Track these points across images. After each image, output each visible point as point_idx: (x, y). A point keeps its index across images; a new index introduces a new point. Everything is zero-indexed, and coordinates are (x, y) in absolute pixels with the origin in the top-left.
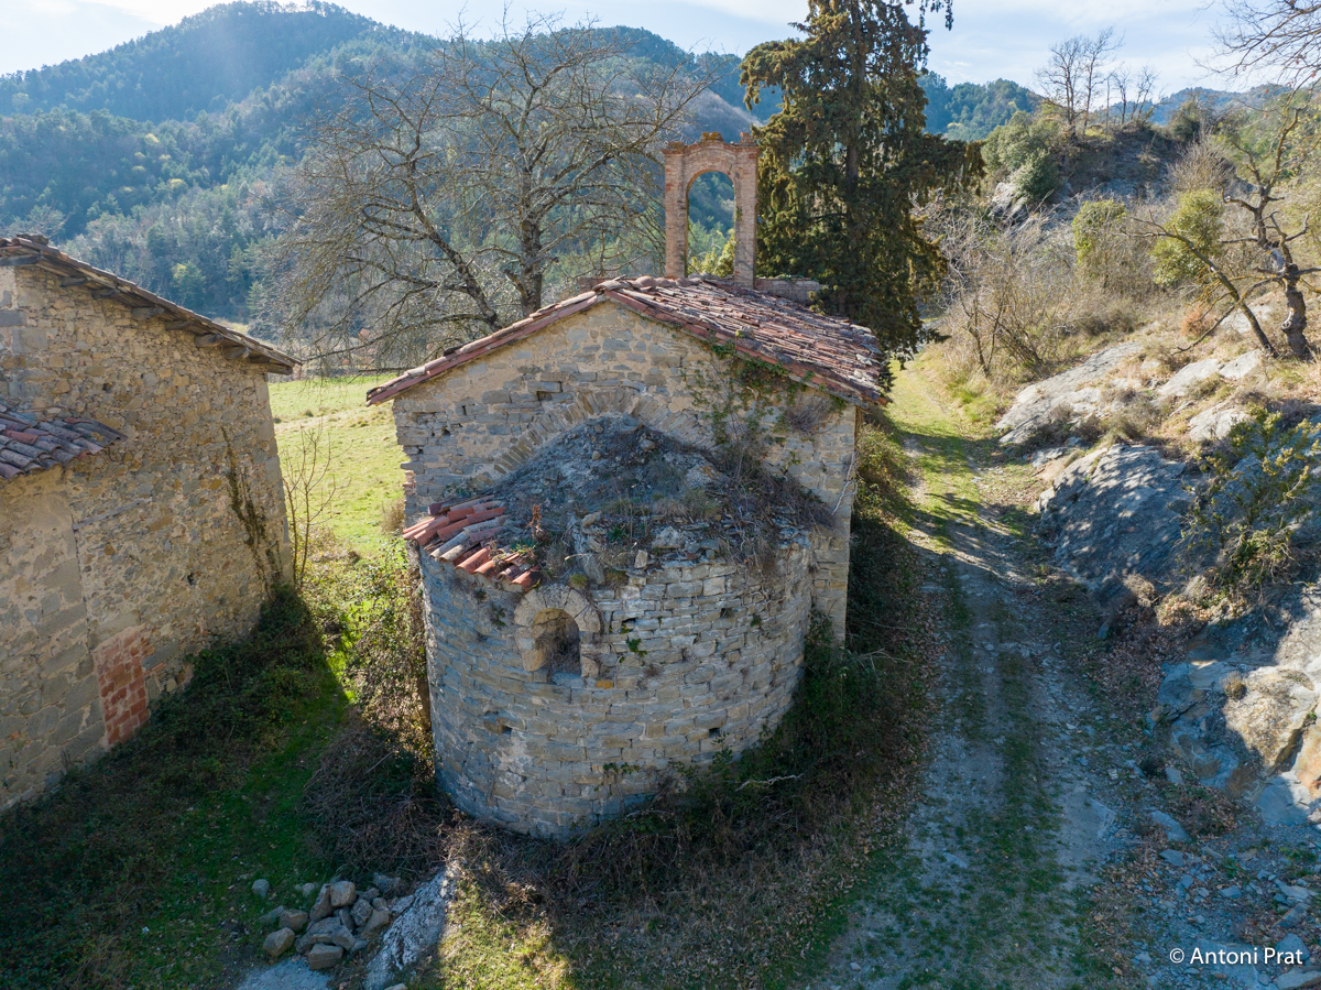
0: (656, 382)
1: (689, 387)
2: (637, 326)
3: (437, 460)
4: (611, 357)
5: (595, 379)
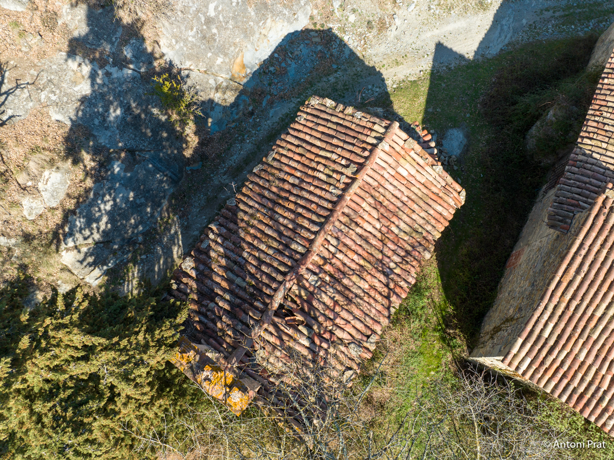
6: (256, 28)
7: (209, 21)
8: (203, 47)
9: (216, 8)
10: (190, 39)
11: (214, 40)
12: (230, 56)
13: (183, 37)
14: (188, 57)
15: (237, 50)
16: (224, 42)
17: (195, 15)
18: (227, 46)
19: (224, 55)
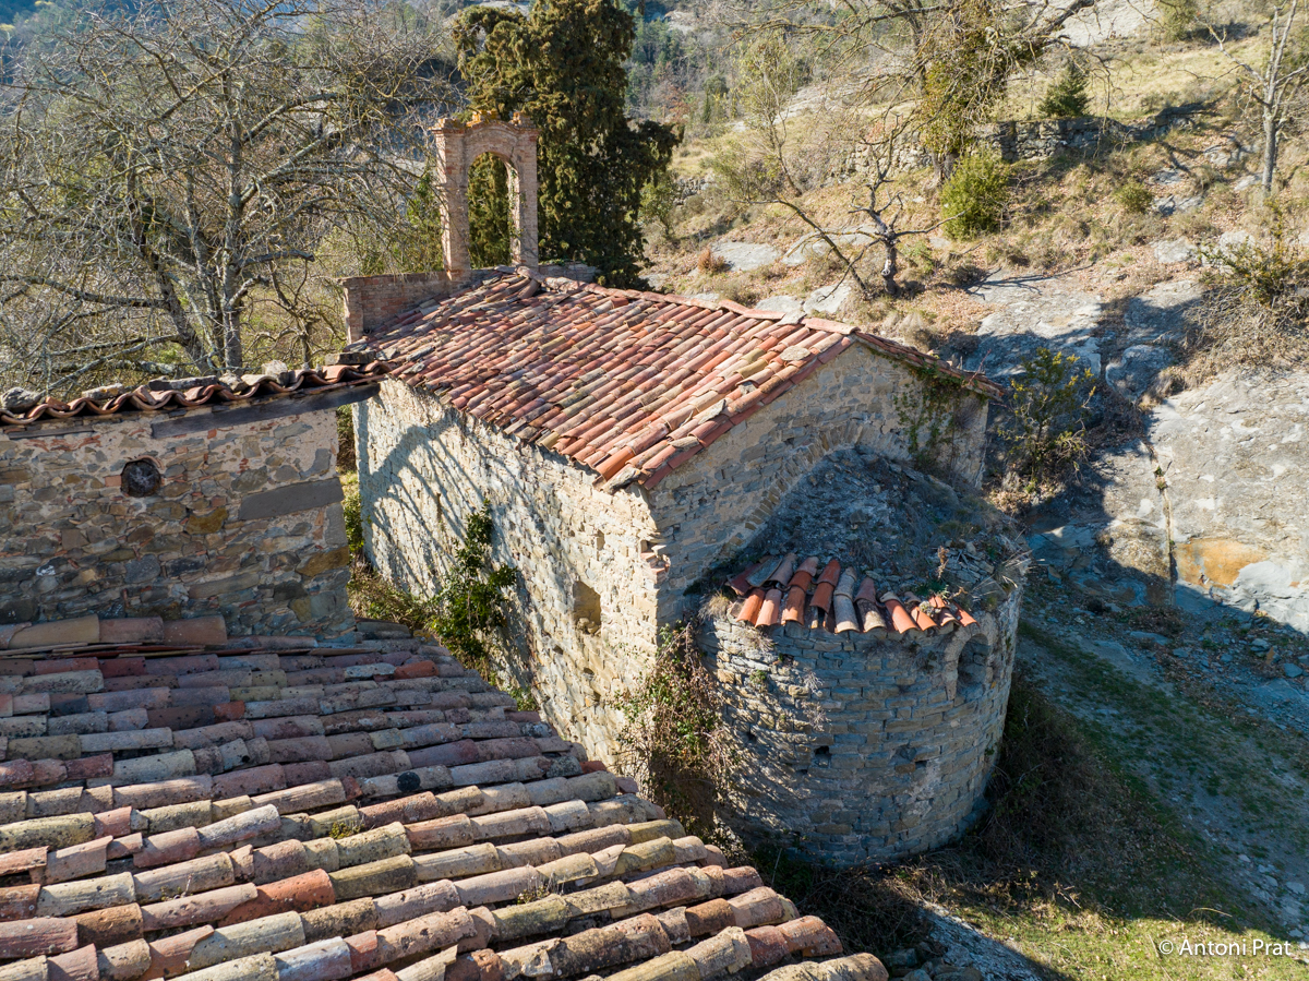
0: (875, 409)
1: (898, 409)
2: (868, 360)
3: (692, 535)
4: (847, 393)
5: (835, 415)
10: (1224, 431)
11: (1255, 477)
12: (1231, 523)
13: (1219, 416)
14: (1181, 444)
15: (1260, 536)
16: (1261, 497)
17: (1288, 418)
18: (1255, 506)
19: (1226, 508)
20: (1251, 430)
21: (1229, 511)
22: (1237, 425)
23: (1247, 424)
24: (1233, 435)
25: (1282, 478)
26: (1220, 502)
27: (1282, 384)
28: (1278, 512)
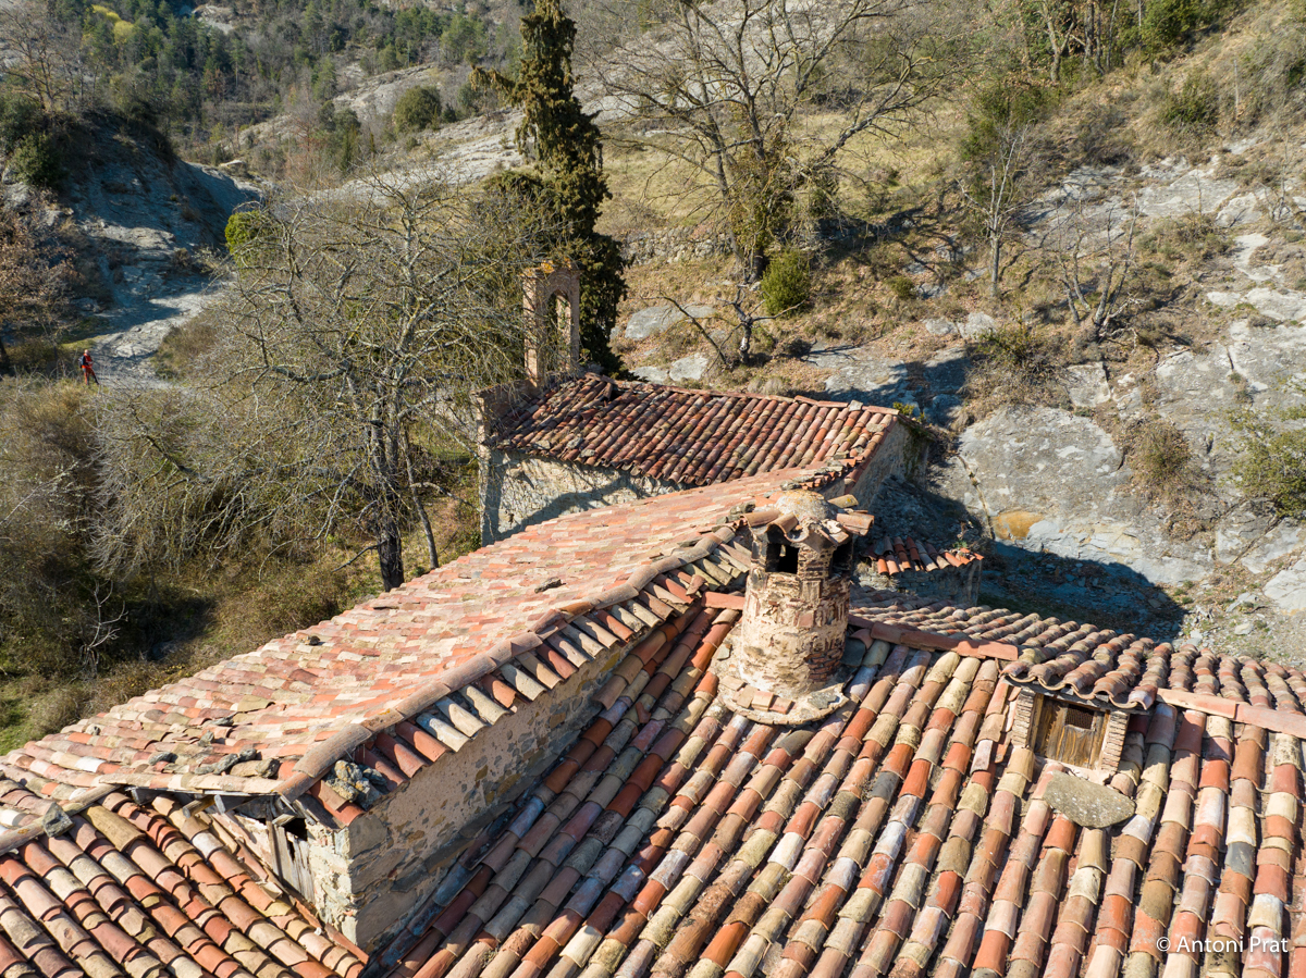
6: (1094, 515)
7: (1049, 455)
8: (1007, 464)
9: (1073, 455)
10: (1005, 446)
11: (1028, 473)
12: (1021, 501)
13: (1001, 437)
14: (981, 457)
15: (1038, 507)
16: (1034, 484)
17: (1041, 435)
18: (1032, 490)
19: (1016, 492)
20: (1021, 444)
21: (1018, 493)
22: (1013, 442)
23: (1018, 441)
24: (1011, 448)
25: (1044, 471)
26: (1012, 490)
27: (1033, 415)
28: (1045, 491)
